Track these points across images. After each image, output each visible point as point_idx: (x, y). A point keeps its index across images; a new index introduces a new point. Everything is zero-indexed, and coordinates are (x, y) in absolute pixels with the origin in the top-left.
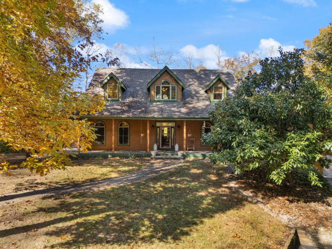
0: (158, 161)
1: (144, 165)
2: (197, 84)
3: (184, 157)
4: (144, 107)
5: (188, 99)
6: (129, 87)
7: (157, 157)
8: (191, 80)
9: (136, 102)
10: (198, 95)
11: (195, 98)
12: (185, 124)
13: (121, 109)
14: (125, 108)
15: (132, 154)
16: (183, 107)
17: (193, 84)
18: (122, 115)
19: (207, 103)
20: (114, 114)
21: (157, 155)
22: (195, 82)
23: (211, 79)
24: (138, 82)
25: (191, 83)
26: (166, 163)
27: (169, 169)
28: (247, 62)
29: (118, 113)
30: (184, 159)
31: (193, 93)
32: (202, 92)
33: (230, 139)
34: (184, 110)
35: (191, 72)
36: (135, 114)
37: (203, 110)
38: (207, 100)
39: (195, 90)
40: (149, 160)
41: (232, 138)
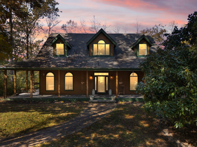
0: (95, 105)
1: (83, 110)
2: (125, 43)
3: (117, 100)
4: (84, 61)
5: (119, 55)
6: (73, 46)
7: (95, 101)
8: (120, 41)
9: (78, 57)
10: (127, 52)
11: (125, 54)
12: (117, 74)
13: (66, 62)
14: (69, 61)
15: (74, 99)
16: (115, 61)
17: (122, 44)
18: (65, 67)
19: (135, 57)
20: (59, 67)
21: (94, 99)
22: (124, 43)
23: (136, 40)
24: (81, 42)
25: (121, 43)
26: (102, 108)
27: (104, 115)
28: (156, 32)
29: (63, 66)
30: (117, 102)
31: (123, 50)
32: (130, 49)
33: (168, 90)
34: (115, 63)
35: (120, 35)
36: (77, 66)
37: (131, 63)
38: (134, 55)
39: (124, 48)
40: (87, 104)
41: (170, 89)
